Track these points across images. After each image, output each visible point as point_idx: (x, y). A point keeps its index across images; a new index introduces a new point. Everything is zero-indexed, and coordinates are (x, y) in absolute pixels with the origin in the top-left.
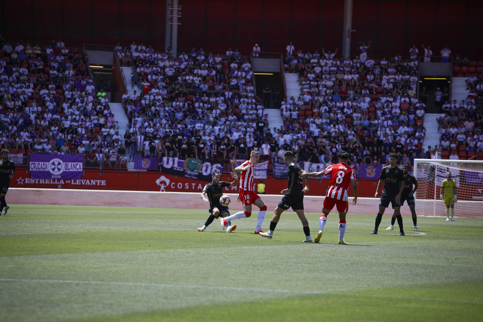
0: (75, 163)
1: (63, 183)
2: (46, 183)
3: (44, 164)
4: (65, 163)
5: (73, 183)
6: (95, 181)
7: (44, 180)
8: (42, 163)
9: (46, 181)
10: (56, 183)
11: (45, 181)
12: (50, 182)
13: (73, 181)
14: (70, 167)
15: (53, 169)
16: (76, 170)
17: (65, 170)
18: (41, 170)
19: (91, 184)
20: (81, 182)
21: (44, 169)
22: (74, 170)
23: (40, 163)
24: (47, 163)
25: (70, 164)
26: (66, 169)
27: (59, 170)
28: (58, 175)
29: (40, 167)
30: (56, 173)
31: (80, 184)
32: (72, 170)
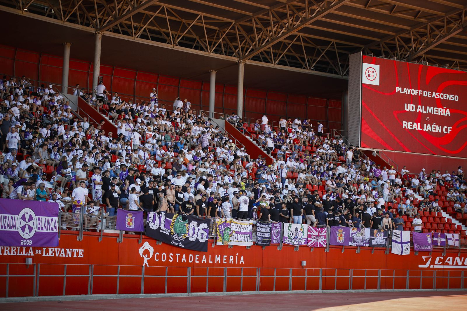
0: (49, 218)
1: (32, 255)
2: (12, 254)
3: (12, 217)
4: (37, 217)
5: (44, 255)
6: (71, 250)
7: (9, 249)
8: (10, 216)
9: (13, 251)
10: (24, 254)
11: (10, 251)
12: (17, 253)
13: (44, 249)
14: (43, 226)
15: (23, 228)
16: (51, 231)
17: (37, 231)
18: (8, 229)
19: (67, 256)
20: (54, 252)
21: (11, 228)
22: (49, 231)
23: (7, 215)
24: (16, 216)
25: (43, 218)
26: (39, 229)
27: (31, 229)
28: (29, 239)
29: (6, 225)
30: (27, 235)
31: (53, 255)
32: (45, 231)
